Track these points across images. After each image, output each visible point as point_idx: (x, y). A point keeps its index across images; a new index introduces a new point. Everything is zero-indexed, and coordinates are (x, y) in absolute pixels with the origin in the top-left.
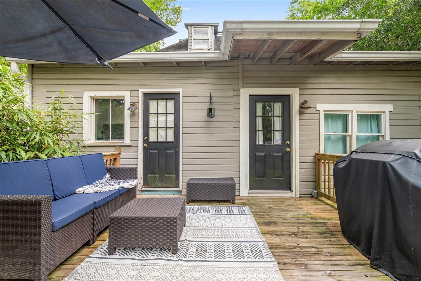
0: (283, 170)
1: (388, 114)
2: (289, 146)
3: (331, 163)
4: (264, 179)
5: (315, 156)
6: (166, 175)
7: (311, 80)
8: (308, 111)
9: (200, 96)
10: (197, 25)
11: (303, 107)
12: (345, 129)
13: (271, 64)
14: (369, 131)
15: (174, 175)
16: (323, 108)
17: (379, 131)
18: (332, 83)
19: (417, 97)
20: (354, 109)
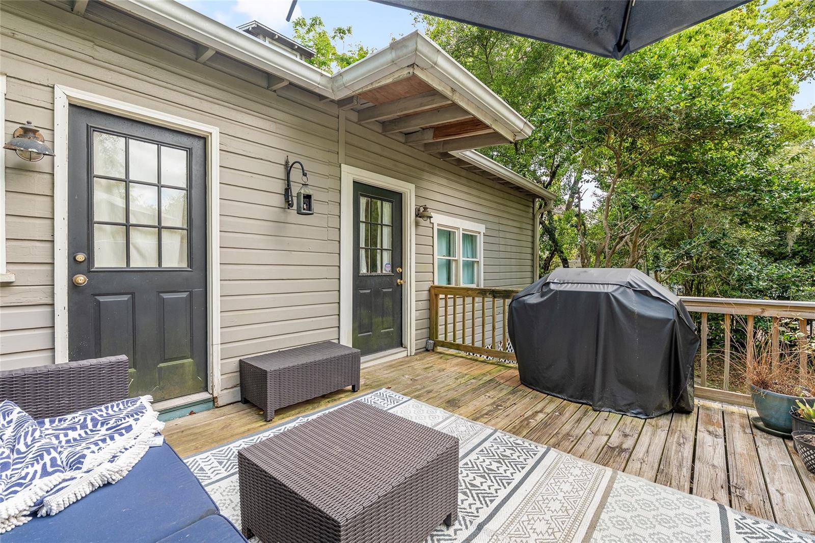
0: (393, 317)
1: (481, 234)
2: (401, 276)
3: (441, 299)
4: (370, 335)
5: (429, 291)
6: (162, 365)
7: (426, 176)
8: (427, 222)
9: (262, 159)
11: (420, 213)
13: (383, 134)
14: (469, 255)
15: (190, 360)
18: (443, 186)
19: (497, 220)
20: (461, 225)
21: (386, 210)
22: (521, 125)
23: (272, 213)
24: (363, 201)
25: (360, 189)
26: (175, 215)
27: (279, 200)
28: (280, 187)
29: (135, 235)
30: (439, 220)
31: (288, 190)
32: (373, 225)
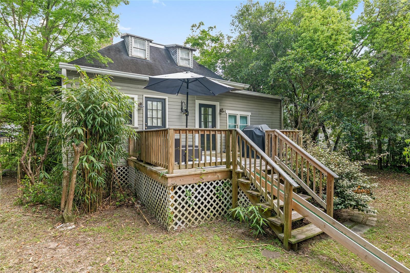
1: (249, 116)
7: (224, 99)
8: (224, 113)
10: (137, 37)
11: (221, 111)
12: (235, 122)
16: (228, 112)
17: (247, 124)
18: (231, 101)
19: (258, 110)
20: (239, 113)
21: (210, 110)
23: (178, 114)
24: (202, 109)
25: (201, 106)
26: (160, 115)
27: (180, 111)
28: (180, 107)
29: (154, 120)
31: (182, 108)
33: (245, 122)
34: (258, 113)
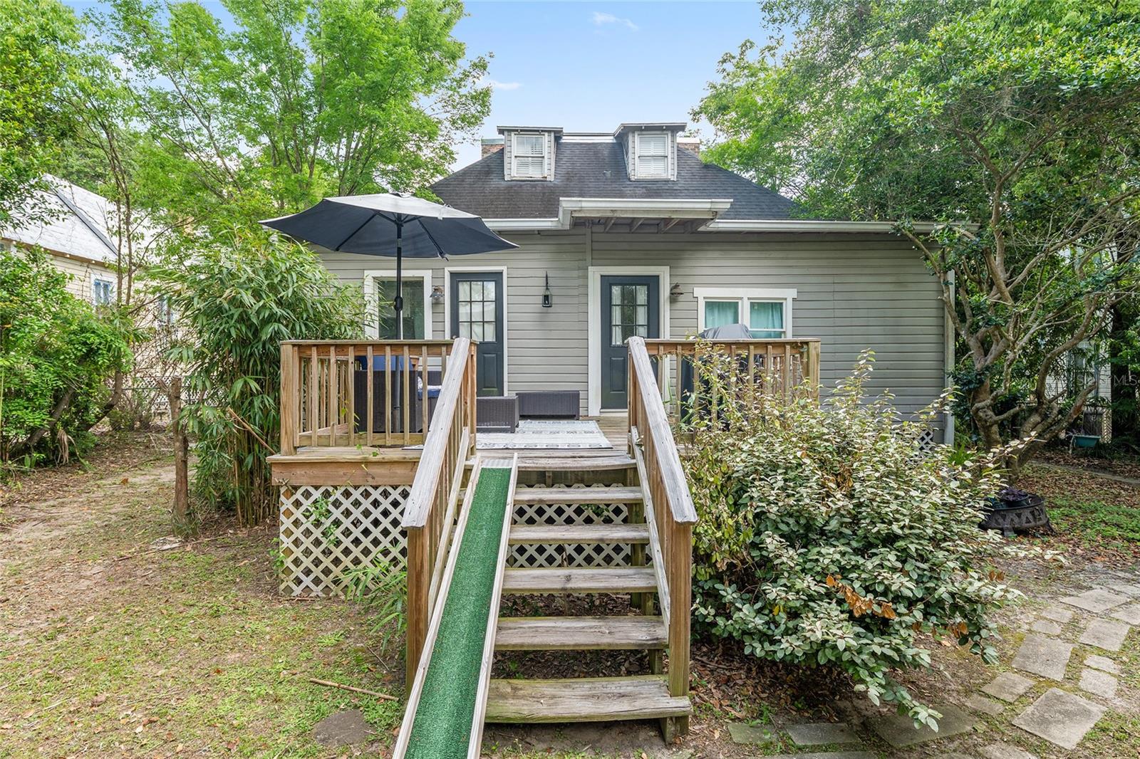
1: (790, 302)
4: (623, 394)
7: (688, 254)
9: (532, 277)
10: (521, 130)
11: (675, 292)
13: (631, 232)
15: (496, 389)
18: (715, 259)
19: (830, 279)
20: (745, 295)
21: (642, 295)
22: (708, 206)
24: (616, 291)
25: (607, 282)
26: (490, 316)
27: (541, 300)
28: (541, 291)
29: (474, 327)
30: (703, 293)
32: (629, 303)
33: (777, 322)
34: (831, 288)
